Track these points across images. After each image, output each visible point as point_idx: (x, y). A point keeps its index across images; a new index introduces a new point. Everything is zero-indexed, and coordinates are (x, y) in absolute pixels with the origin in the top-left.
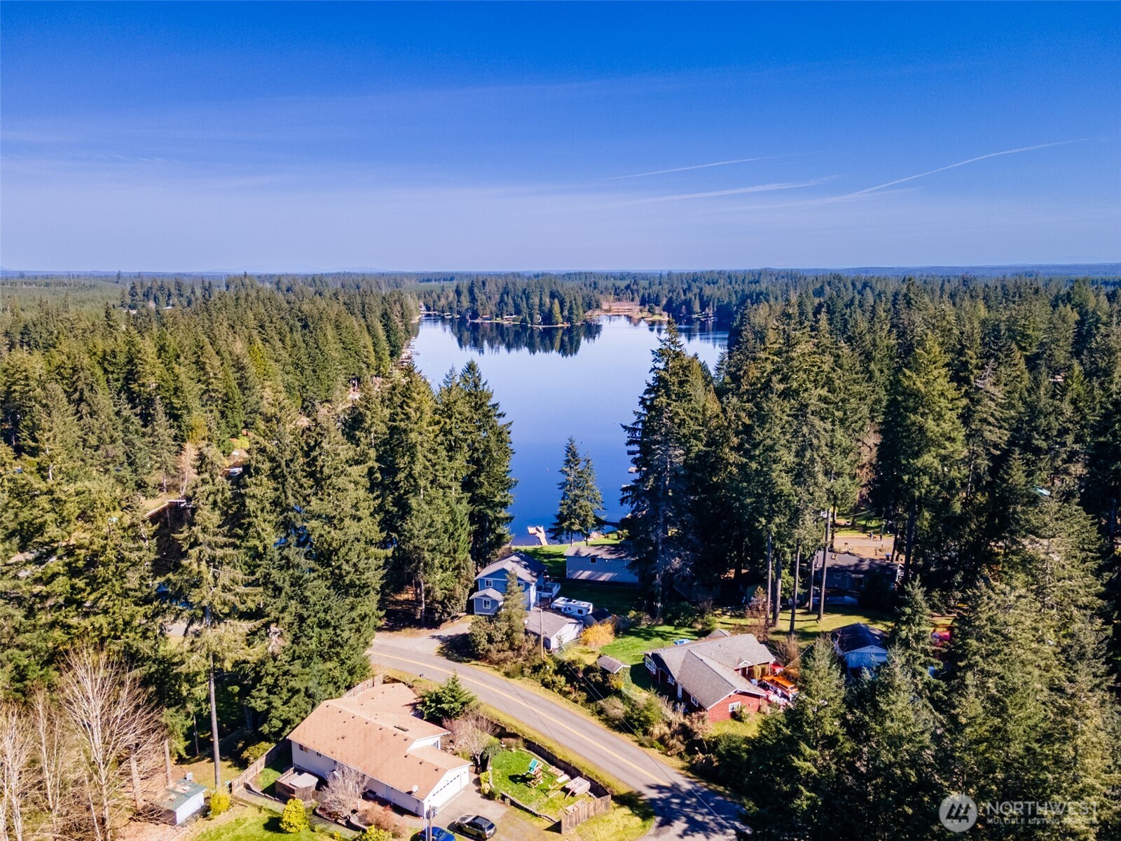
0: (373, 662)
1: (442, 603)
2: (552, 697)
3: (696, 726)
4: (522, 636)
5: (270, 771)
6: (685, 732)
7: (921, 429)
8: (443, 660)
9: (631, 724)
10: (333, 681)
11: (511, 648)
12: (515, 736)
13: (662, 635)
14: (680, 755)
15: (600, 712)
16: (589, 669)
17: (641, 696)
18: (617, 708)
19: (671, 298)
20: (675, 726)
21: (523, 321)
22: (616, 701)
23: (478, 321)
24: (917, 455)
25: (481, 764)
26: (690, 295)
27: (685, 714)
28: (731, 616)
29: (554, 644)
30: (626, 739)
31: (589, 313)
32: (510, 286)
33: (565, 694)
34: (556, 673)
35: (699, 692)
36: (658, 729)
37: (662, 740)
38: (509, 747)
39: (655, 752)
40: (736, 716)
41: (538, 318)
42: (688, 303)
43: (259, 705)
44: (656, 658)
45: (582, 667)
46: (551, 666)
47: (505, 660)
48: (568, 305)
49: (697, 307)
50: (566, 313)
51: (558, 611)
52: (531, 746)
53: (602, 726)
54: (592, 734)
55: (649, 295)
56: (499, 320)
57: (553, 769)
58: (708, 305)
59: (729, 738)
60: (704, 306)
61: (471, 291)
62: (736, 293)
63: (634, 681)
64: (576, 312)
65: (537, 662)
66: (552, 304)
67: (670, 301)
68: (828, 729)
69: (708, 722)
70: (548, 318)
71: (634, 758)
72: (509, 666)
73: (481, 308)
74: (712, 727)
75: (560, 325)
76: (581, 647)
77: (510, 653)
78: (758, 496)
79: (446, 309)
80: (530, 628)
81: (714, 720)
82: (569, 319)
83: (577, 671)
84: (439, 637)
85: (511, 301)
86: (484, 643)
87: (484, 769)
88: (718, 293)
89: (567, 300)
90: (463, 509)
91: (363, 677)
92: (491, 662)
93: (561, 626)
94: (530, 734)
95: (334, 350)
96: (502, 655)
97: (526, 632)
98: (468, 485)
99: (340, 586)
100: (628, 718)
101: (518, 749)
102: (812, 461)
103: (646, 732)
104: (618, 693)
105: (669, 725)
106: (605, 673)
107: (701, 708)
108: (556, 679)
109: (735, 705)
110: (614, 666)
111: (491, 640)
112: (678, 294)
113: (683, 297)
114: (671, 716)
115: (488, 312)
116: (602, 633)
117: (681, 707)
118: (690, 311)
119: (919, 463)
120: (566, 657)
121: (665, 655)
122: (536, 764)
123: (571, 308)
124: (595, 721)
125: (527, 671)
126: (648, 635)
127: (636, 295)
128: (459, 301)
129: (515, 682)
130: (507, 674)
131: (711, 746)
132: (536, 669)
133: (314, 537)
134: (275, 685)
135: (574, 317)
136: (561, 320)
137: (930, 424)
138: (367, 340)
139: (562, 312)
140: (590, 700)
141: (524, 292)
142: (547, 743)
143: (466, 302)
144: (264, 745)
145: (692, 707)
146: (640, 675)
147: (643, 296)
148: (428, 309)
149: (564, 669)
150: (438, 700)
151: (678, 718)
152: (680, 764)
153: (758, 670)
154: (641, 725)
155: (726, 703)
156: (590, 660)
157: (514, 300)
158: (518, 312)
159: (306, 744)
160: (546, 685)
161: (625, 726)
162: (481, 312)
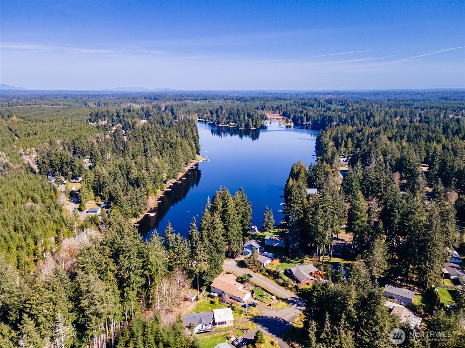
0: (223, 268)
1: (236, 253)
2: (265, 278)
3: (299, 286)
4: (257, 262)
5: (207, 292)
6: (296, 287)
7: (357, 214)
8: (238, 267)
9: (284, 285)
10: (216, 273)
11: (254, 265)
12: (259, 287)
13: (291, 262)
14: (295, 292)
15: (277, 282)
16: (274, 272)
17: (286, 278)
18: (281, 281)
19: (295, 115)
20: (294, 286)
21: (237, 126)
22: (281, 280)
23: (220, 125)
24: (356, 221)
25: (253, 293)
26: (302, 115)
27: (296, 283)
28: (309, 258)
29: (265, 265)
30: (283, 288)
31: (263, 121)
32: (232, 111)
33: (268, 277)
34: (266, 272)
35: (299, 278)
36: (290, 286)
37: (291, 288)
38: (258, 289)
39: (289, 291)
40: (307, 284)
41: (243, 125)
42: (302, 118)
43: (204, 278)
44: (290, 270)
45: (272, 271)
46: (264, 270)
47: (253, 268)
48: (255, 120)
49: (305, 120)
50: (254, 124)
51: (265, 255)
52: (262, 289)
53: (278, 285)
54: (275, 287)
55: (286, 112)
56: (228, 125)
57: (268, 294)
58: (309, 120)
59: (306, 289)
60: (308, 120)
61: (217, 112)
62: (320, 115)
63: (285, 275)
64: (258, 123)
65: (261, 269)
66: (249, 120)
67: (294, 116)
68: (319, 289)
69: (301, 285)
70: (247, 126)
71: (285, 292)
72: (254, 270)
73: (221, 120)
74: (302, 286)
75: (252, 129)
76: (271, 266)
77: (254, 266)
78: (315, 232)
79: (207, 119)
80: (259, 260)
81: (303, 285)
82: (255, 126)
83: (271, 272)
84: (236, 261)
85: (232, 117)
86: (248, 264)
87: (253, 294)
88: (314, 115)
89: (255, 119)
90: (240, 229)
91: (222, 271)
92: (249, 269)
93: (266, 260)
94: (262, 286)
95: (181, 154)
96: (252, 267)
97: (258, 262)
98: (241, 222)
99: (218, 252)
100: (283, 283)
101: (260, 290)
102: (328, 225)
103: (287, 287)
104: (281, 278)
105: (293, 285)
106: (278, 273)
107: (300, 282)
108: (266, 273)
109: (307, 281)
110: (280, 271)
111: (249, 263)
112: (298, 114)
113: (300, 115)
114: (293, 283)
115: (224, 122)
116: (277, 262)
117: (295, 282)
118: (302, 121)
119: (356, 223)
120: (268, 268)
121: (292, 269)
122: (265, 293)
123: (256, 122)
124: (276, 284)
125: (259, 271)
126: (289, 262)
127: (281, 111)
128: (212, 116)
129: (256, 274)
130: (254, 272)
131: (302, 290)
132: (261, 271)
133: (214, 241)
134: (207, 274)
135: (257, 125)
136: (252, 126)
137: (359, 214)
138: (190, 149)
139: (252, 124)
140: (275, 278)
141: (237, 114)
142: (266, 289)
143: (215, 118)
144: (204, 287)
145: (298, 282)
146: (286, 273)
147: (284, 112)
148: (199, 118)
149: (267, 271)
150: (242, 278)
151: (294, 284)
152: (295, 294)
153: (313, 273)
154: (286, 285)
155: (305, 281)
156: (274, 269)
157: (233, 117)
158: (235, 122)
159: (215, 287)
160: (264, 275)
161: (283, 285)
162: (221, 122)
